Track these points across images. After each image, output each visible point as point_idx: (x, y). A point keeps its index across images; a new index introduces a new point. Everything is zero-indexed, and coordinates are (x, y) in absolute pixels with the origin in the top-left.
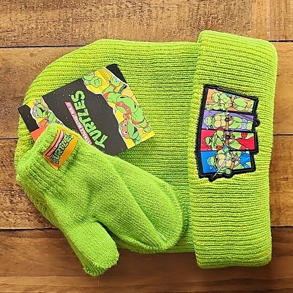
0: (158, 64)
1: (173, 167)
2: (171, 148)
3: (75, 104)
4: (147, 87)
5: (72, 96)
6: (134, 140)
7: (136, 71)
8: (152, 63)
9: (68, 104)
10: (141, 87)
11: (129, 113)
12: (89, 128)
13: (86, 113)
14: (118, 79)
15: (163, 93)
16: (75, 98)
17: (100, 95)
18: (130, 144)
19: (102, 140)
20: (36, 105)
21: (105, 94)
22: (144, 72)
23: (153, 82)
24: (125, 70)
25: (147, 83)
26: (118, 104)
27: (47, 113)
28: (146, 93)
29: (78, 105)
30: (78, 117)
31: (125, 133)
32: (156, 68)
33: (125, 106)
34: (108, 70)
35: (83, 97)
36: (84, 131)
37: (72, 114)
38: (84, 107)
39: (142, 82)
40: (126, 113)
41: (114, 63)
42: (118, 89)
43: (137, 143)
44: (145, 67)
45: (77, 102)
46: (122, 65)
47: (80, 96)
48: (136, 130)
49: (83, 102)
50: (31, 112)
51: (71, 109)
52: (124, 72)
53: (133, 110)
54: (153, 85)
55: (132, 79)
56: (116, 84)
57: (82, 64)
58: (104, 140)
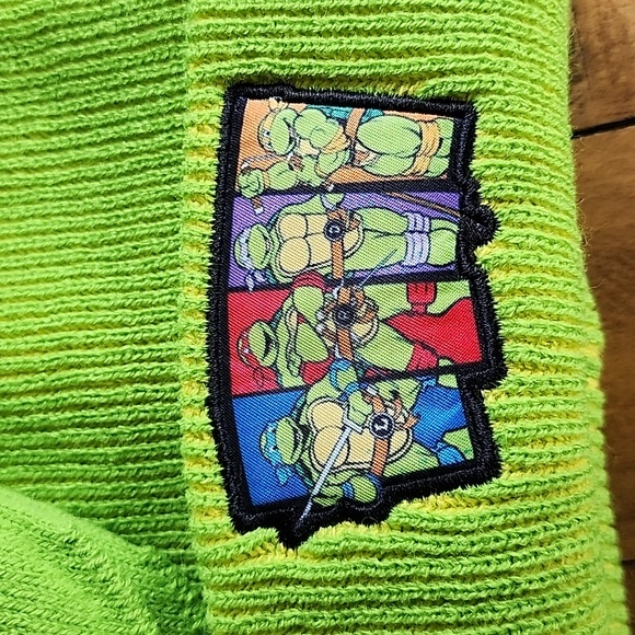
0: (61, 32)
1: (147, 478)
8: (41, 32)
15: (94, 152)
22: (16, 73)
23: (55, 112)
28: (30, 161)
32: (58, 51)
44: (13, 53)
54: (55, 123)
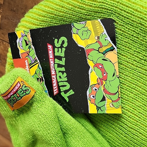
2: (134, 131)
3: (56, 49)
4: (138, 57)
5: (56, 40)
6: (98, 108)
7: (132, 36)
9: (50, 47)
10: (131, 54)
11: (105, 79)
12: (60, 77)
13: (63, 62)
14: (109, 38)
16: (58, 43)
17: (83, 49)
18: (92, 110)
19: (68, 94)
20: (22, 36)
21: (88, 50)
24: (121, 30)
25: (139, 53)
26: (96, 65)
27: (30, 47)
29: (58, 52)
30: (54, 63)
31: (92, 97)
33: (103, 70)
34: (102, 24)
35: (65, 45)
36: (55, 78)
37: (50, 57)
38: (63, 55)
39: (135, 50)
40: (101, 77)
41: (111, 17)
42: (104, 49)
43: (100, 112)
45: (58, 48)
46: (120, 23)
47: (63, 42)
48: (104, 99)
49: (64, 49)
50: (18, 41)
51: (50, 52)
52: (119, 31)
53: (110, 77)
55: (125, 42)
56: (104, 43)
57: (76, 9)
58: (71, 94)
